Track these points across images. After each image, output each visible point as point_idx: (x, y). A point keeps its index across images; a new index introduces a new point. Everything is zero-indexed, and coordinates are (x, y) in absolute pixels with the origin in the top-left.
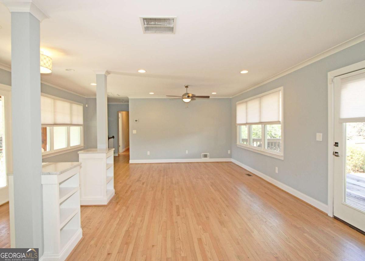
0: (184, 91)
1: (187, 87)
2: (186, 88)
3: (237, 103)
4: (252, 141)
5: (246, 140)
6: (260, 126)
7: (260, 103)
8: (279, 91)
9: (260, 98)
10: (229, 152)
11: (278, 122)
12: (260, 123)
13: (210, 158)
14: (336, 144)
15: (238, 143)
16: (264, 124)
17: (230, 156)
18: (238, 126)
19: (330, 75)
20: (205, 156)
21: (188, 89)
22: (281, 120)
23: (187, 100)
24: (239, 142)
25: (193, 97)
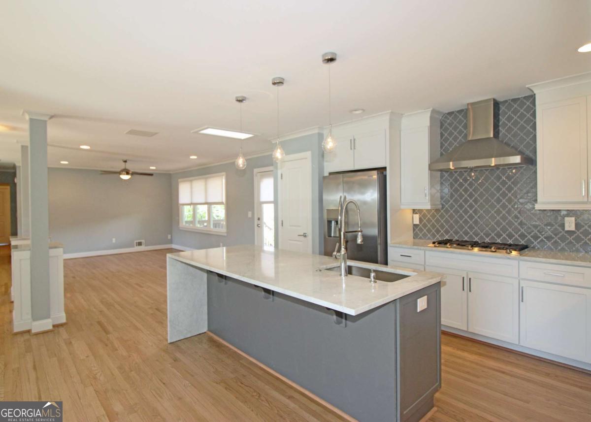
0: (122, 166)
1: (125, 161)
2: (124, 163)
3: (179, 180)
4: (197, 222)
5: (191, 222)
6: (206, 206)
7: (206, 184)
8: (223, 175)
9: (206, 179)
10: (169, 237)
11: (221, 203)
12: (206, 203)
13: (145, 246)
14: (259, 219)
15: (181, 225)
16: (209, 204)
17: (171, 242)
18: (181, 206)
19: (256, 170)
20: (140, 244)
21: (127, 163)
22: (224, 201)
23: (125, 177)
24: (183, 224)
25: (133, 174)
